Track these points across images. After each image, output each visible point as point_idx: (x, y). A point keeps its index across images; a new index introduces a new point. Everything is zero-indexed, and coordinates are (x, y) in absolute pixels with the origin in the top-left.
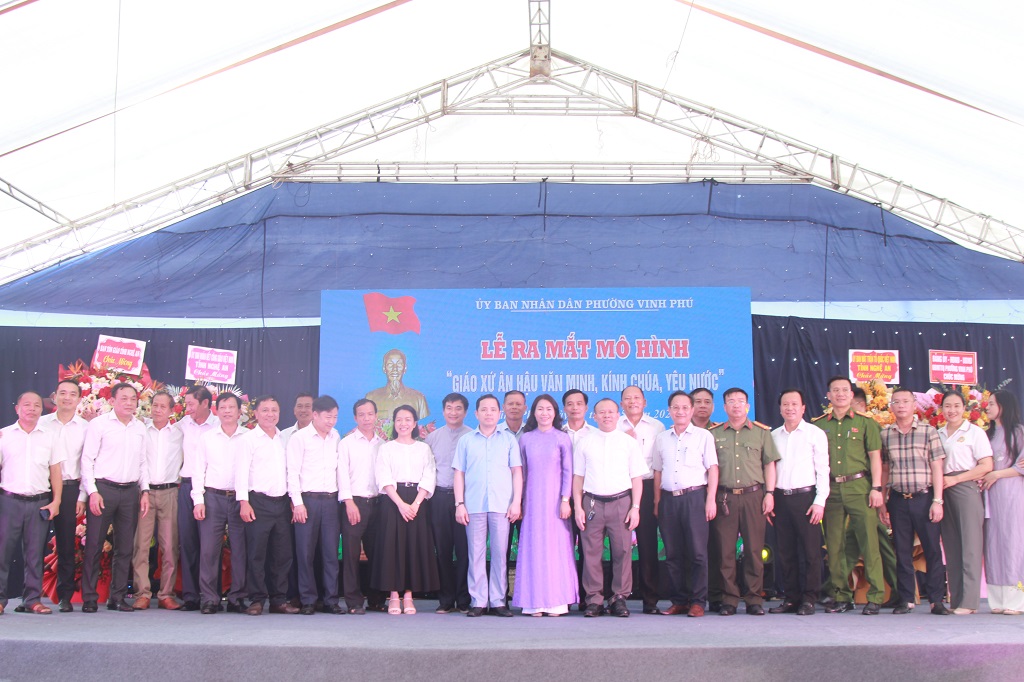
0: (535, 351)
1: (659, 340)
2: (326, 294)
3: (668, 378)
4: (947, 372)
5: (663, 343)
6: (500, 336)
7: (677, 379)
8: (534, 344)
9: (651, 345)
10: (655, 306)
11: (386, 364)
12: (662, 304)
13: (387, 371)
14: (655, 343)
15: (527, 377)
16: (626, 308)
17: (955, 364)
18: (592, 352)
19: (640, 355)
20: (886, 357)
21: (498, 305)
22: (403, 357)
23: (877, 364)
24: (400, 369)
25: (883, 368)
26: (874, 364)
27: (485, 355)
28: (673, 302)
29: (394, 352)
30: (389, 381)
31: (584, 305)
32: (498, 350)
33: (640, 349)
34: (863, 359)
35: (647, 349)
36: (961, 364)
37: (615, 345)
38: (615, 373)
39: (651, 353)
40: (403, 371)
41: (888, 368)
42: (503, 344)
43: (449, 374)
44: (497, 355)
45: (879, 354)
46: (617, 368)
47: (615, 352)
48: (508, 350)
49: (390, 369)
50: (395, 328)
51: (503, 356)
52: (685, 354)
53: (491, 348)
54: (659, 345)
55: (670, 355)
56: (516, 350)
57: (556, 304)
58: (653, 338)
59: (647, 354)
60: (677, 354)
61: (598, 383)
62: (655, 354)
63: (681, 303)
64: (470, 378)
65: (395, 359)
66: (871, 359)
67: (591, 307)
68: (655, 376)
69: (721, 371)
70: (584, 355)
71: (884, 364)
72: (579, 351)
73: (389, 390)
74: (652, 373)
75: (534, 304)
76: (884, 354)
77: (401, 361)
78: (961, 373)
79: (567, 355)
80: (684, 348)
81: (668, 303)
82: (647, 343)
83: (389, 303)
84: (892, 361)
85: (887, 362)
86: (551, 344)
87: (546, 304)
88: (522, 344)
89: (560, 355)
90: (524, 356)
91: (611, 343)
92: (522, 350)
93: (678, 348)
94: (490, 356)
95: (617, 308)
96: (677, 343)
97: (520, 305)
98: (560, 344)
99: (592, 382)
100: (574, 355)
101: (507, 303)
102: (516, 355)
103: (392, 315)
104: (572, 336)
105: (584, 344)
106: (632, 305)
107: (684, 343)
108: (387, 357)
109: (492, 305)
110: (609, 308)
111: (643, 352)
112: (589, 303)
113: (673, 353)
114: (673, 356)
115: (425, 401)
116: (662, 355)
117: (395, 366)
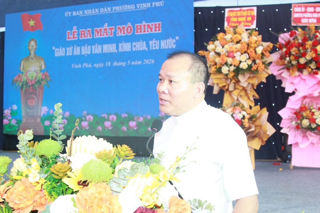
0: (90, 34)
1: (146, 24)
2: (7, 16)
3: (151, 43)
4: (304, 18)
5: (148, 26)
6: (75, 29)
7: (155, 43)
8: (89, 31)
9: (143, 27)
10: (145, 6)
11: (29, 46)
12: (149, 5)
13: (29, 49)
14: (144, 26)
15: (86, 47)
16: (131, 9)
17: (310, 12)
18: (115, 32)
19: (137, 32)
20: (249, 12)
21: (74, 14)
22: (36, 42)
23: (243, 16)
24: (34, 47)
25: (246, 19)
26: (241, 16)
27: (69, 38)
28: (154, 4)
29: (32, 40)
30: (30, 53)
31: (112, 9)
32: (74, 35)
33: (137, 29)
34: (234, 14)
35: (140, 29)
36: (315, 12)
37: (126, 29)
38: (125, 42)
39: (143, 30)
40: (36, 48)
41: (249, 19)
42: (76, 32)
43: (54, 48)
44: (74, 38)
45: (244, 10)
46: (126, 39)
47: (126, 32)
48: (78, 35)
49: (30, 48)
50: (33, 29)
51: (76, 38)
52: (159, 30)
53: (71, 34)
54: (146, 27)
55: (151, 30)
56: (82, 34)
57: (99, 11)
58: (144, 23)
59: (141, 32)
60: (155, 30)
61: (117, 48)
62: (144, 31)
63: (158, 4)
64: (62, 49)
65: (33, 43)
66: (239, 14)
67: (115, 10)
68: (144, 42)
69: (177, 38)
70: (111, 34)
71: (247, 16)
72: (109, 32)
73: (30, 58)
74: (143, 41)
75: (90, 11)
76: (247, 10)
77: (35, 44)
78: (314, 18)
79: (104, 35)
80: (159, 27)
81: (151, 5)
82: (141, 26)
83: (30, 18)
84: (252, 14)
85: (249, 14)
86: (96, 30)
87: (95, 11)
88: (84, 31)
89: (101, 35)
90: (85, 37)
91: (124, 28)
92: (84, 34)
93: (156, 27)
94: (71, 38)
95: (127, 10)
96: (155, 25)
97: (83, 13)
98: (101, 30)
99: (115, 48)
100: (107, 35)
101: (78, 12)
102: (81, 37)
103: (32, 23)
104: (106, 26)
105: (111, 29)
106: (134, 7)
107: (159, 24)
108: (29, 42)
109: (72, 14)
110: (123, 10)
111: (139, 31)
112: (114, 8)
113: (153, 30)
114: (153, 32)
115: (44, 61)
116: (148, 31)
117: (33, 46)
